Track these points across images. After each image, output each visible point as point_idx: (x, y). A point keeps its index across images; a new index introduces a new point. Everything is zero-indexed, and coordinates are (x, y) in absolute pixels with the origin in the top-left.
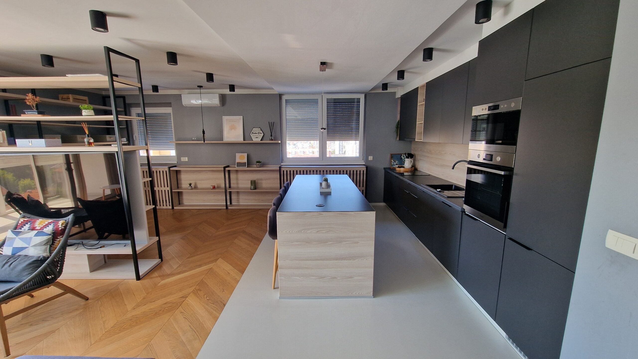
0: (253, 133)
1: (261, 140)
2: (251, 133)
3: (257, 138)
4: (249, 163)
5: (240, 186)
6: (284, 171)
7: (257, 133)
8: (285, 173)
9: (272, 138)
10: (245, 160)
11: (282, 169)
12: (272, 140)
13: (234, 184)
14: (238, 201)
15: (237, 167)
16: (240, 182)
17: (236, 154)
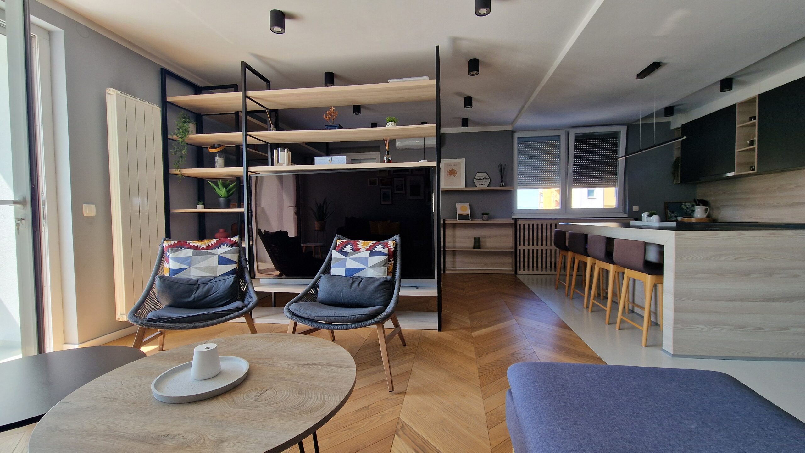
0: (477, 179)
1: (487, 187)
2: (475, 179)
3: (482, 184)
4: (473, 215)
5: (458, 245)
6: (520, 225)
7: (482, 179)
8: (522, 227)
9: (503, 184)
10: (468, 212)
11: (519, 222)
12: (503, 186)
13: (449, 243)
14: (454, 264)
15: (459, 219)
16: (457, 240)
17: (457, 204)
